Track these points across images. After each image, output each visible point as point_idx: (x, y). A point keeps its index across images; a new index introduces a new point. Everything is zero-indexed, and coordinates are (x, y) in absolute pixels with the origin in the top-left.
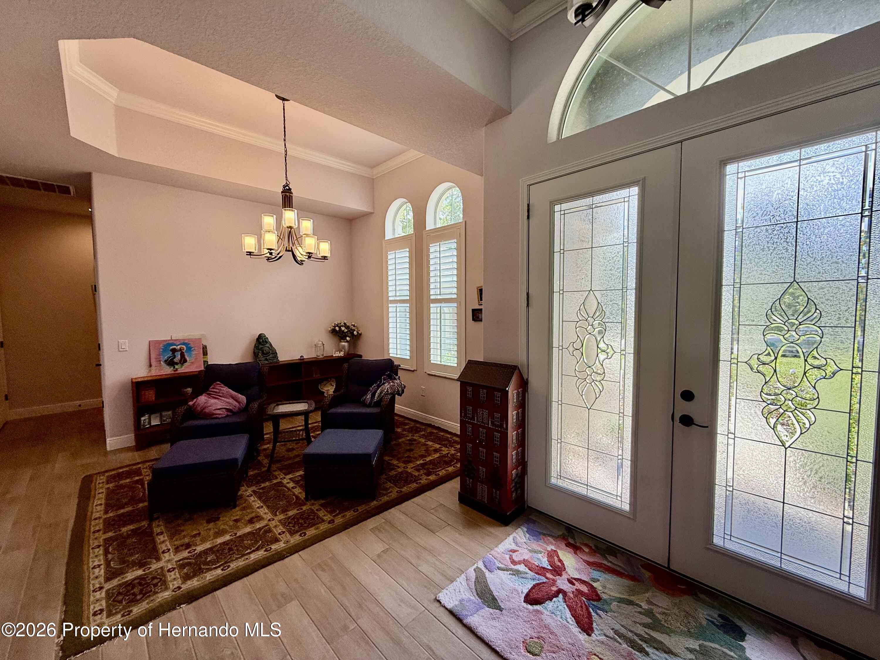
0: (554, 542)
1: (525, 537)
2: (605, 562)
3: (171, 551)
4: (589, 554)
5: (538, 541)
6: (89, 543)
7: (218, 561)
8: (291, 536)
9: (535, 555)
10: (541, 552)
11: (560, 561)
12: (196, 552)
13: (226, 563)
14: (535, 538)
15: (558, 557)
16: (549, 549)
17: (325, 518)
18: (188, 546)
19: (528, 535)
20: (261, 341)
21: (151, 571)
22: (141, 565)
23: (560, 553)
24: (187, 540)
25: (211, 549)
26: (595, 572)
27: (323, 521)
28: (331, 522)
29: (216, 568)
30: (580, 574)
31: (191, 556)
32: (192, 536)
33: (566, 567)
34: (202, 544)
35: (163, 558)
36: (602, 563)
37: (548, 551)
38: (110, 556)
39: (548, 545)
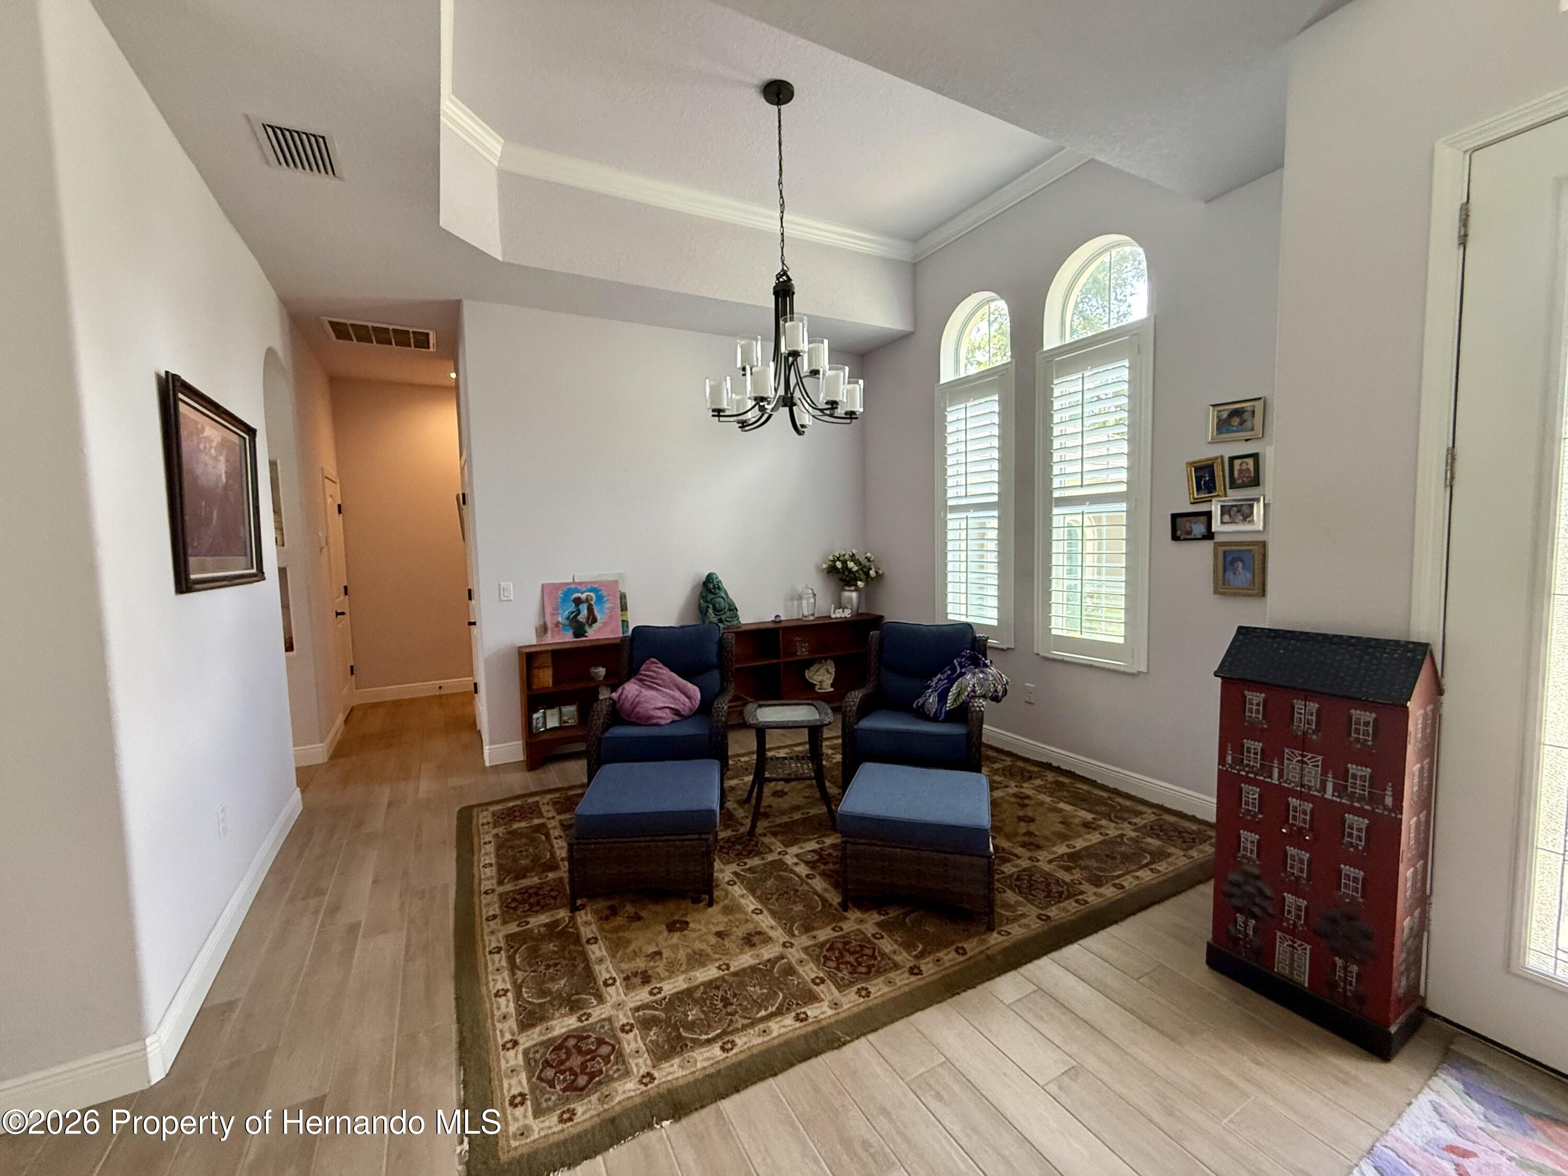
1: (1472, 1110)
3: (618, 983)
6: (483, 940)
7: (709, 1026)
8: (840, 992)
12: (663, 995)
13: (724, 1033)
17: (898, 958)
18: (646, 978)
19: (1478, 1107)
20: (712, 586)
21: (592, 1024)
22: (574, 1005)
24: (641, 964)
25: (689, 992)
27: (896, 966)
28: (914, 971)
29: (709, 1042)
31: (656, 1002)
32: (648, 956)
34: (670, 978)
35: (608, 998)
38: (520, 975)
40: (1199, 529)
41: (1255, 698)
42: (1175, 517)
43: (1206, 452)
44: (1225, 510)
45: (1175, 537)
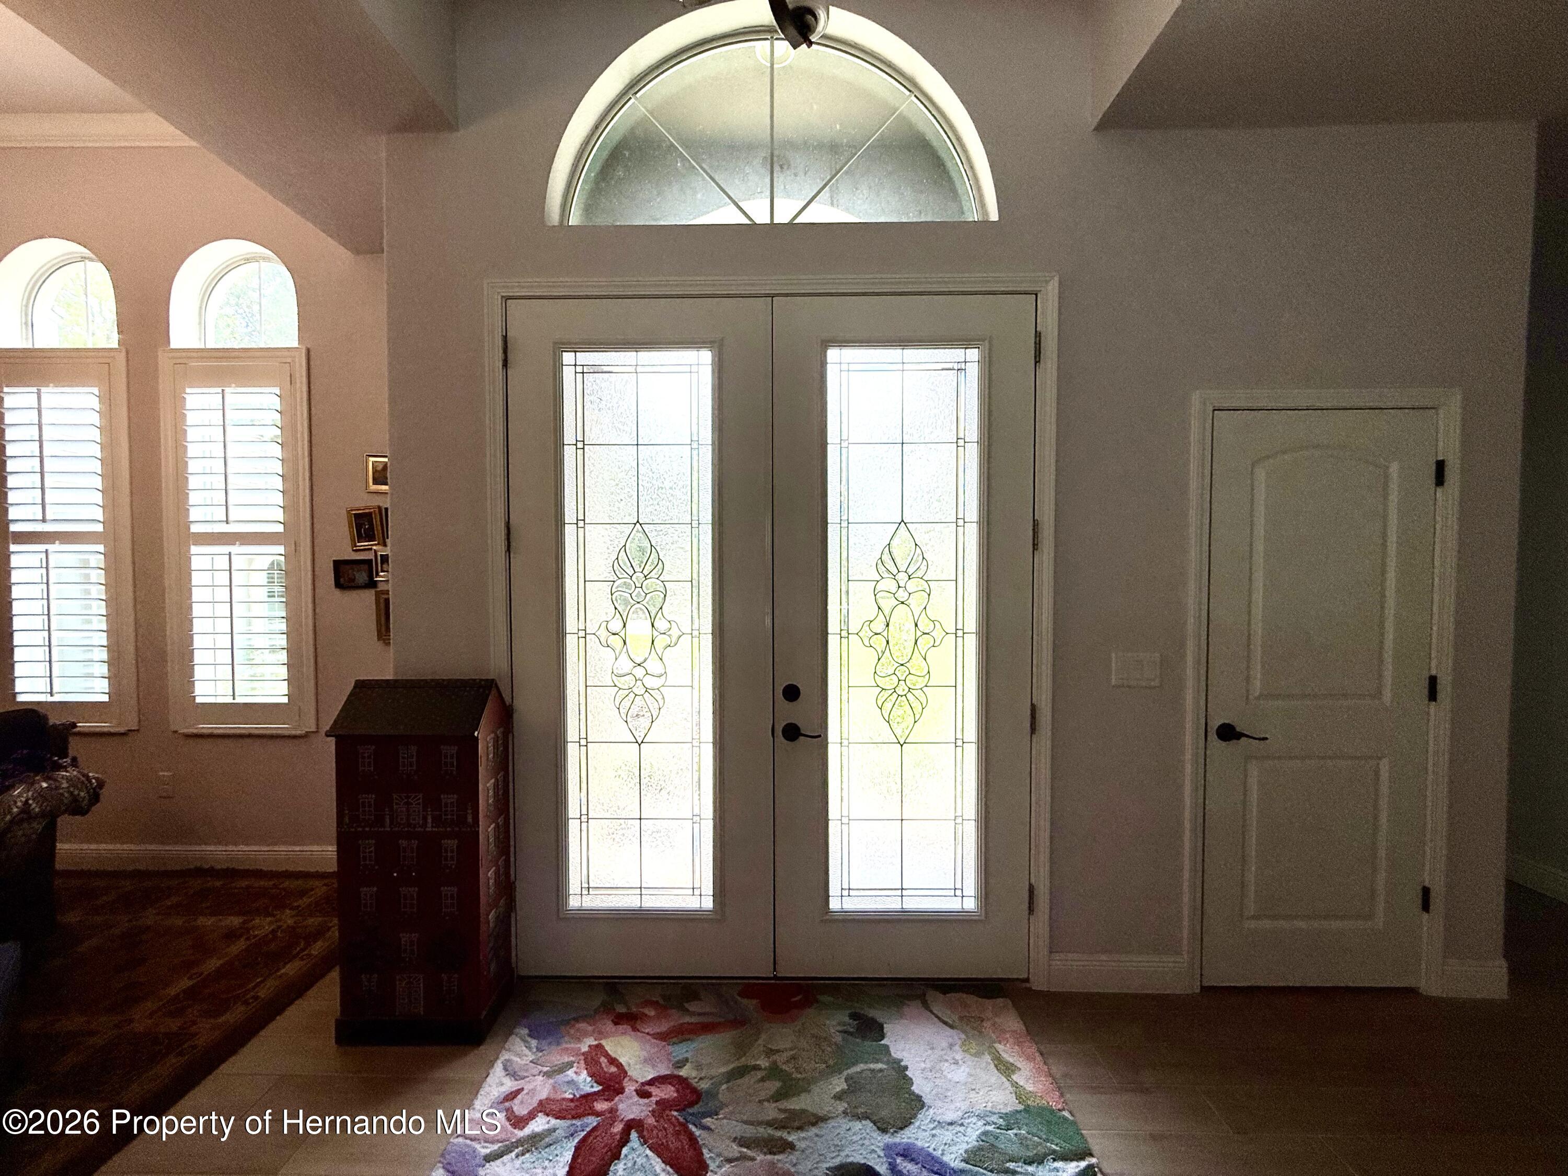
0: (590, 1028)
1: (529, 1048)
2: (687, 1019)
4: (658, 1017)
5: (558, 1044)
9: (561, 1078)
10: (570, 1065)
11: (613, 1061)
14: (550, 1040)
15: (607, 1055)
16: (585, 1049)
19: (534, 1043)
23: (609, 1046)
26: (676, 1048)
30: (654, 1066)
33: (627, 1068)
36: (682, 1024)
37: (583, 1054)
39: (579, 1040)
40: (362, 577)
41: (367, 751)
42: (337, 563)
43: (361, 501)
44: (384, 559)
45: (339, 585)
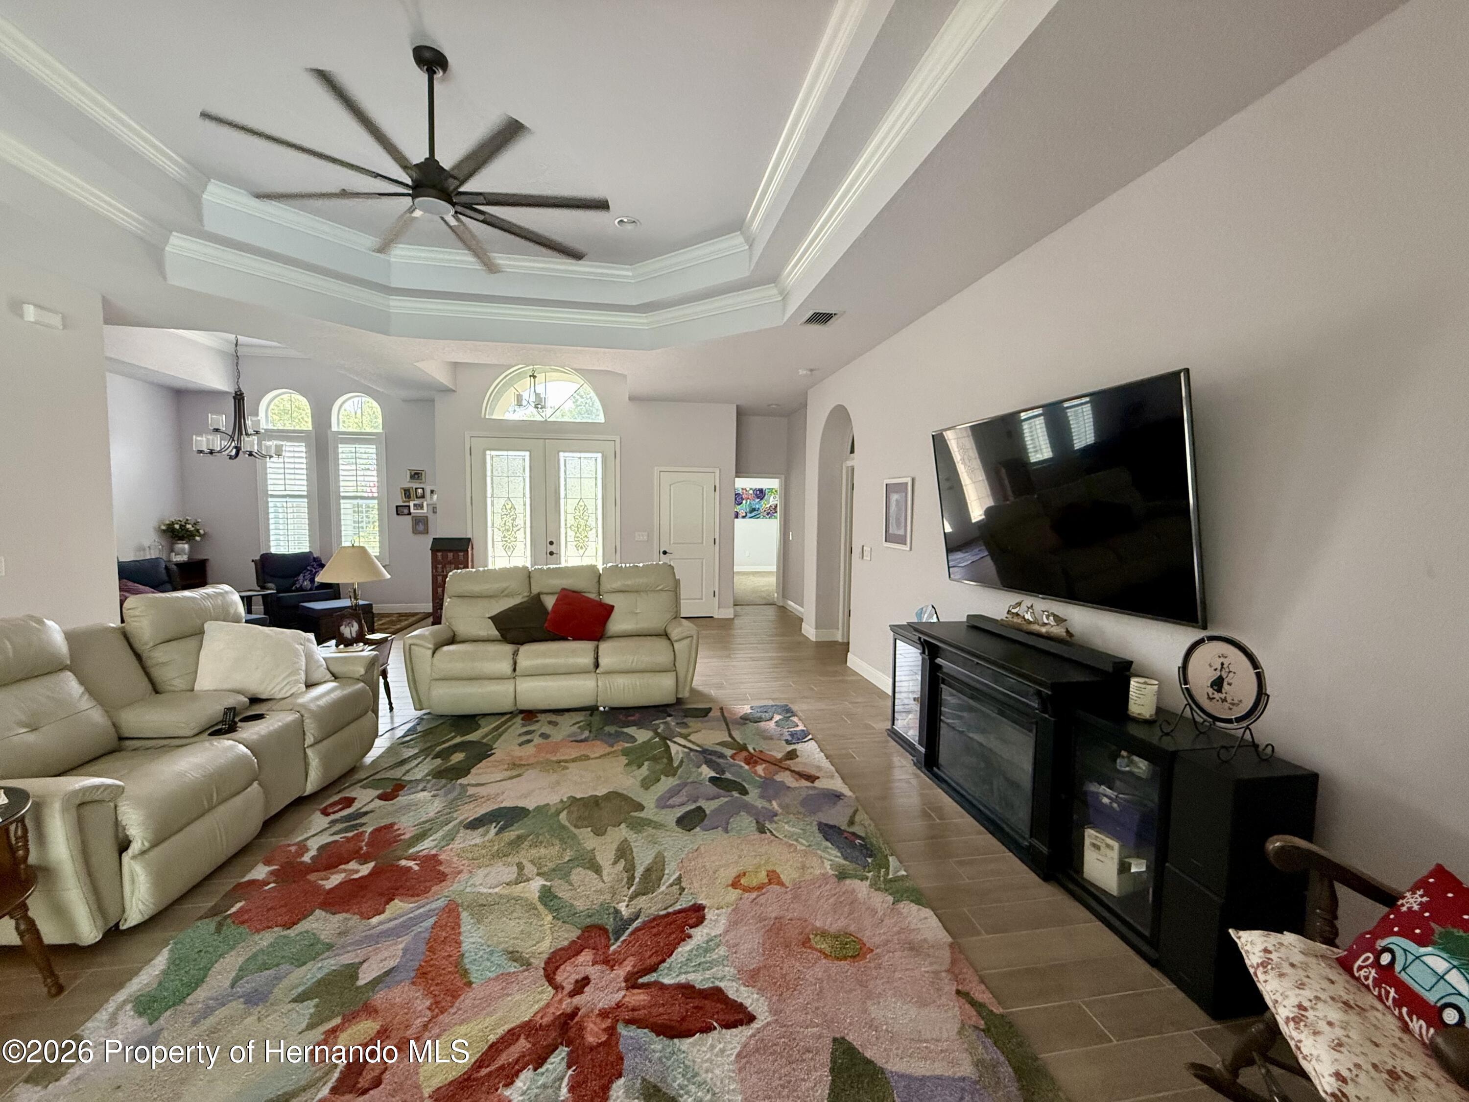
40: (406, 511)
41: (439, 554)
42: (397, 507)
43: (407, 485)
44: (415, 505)
45: (398, 514)
